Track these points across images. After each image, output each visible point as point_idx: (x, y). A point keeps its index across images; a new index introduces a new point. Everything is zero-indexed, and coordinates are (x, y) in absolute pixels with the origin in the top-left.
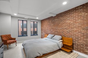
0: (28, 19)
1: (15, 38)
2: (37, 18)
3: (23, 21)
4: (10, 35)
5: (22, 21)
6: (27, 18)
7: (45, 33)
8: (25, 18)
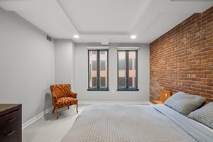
0: (110, 44)
1: (76, 95)
2: (133, 37)
3: (98, 51)
4: (69, 86)
5: (96, 52)
6: (107, 44)
7: (162, 85)
8: (102, 44)
